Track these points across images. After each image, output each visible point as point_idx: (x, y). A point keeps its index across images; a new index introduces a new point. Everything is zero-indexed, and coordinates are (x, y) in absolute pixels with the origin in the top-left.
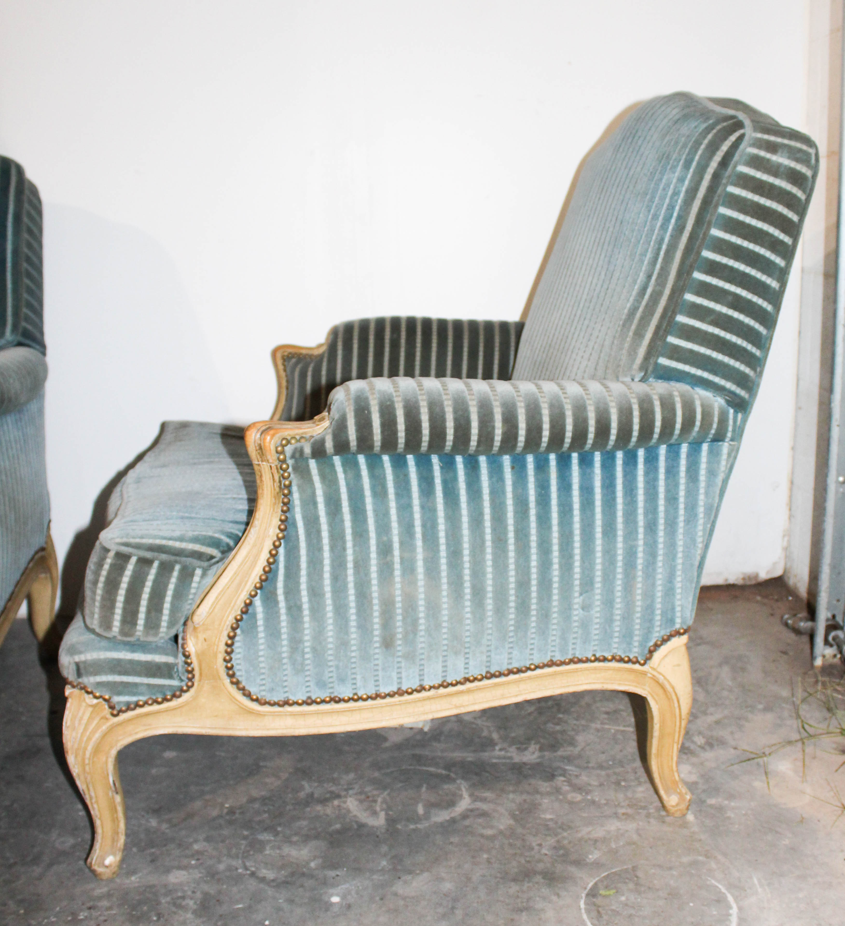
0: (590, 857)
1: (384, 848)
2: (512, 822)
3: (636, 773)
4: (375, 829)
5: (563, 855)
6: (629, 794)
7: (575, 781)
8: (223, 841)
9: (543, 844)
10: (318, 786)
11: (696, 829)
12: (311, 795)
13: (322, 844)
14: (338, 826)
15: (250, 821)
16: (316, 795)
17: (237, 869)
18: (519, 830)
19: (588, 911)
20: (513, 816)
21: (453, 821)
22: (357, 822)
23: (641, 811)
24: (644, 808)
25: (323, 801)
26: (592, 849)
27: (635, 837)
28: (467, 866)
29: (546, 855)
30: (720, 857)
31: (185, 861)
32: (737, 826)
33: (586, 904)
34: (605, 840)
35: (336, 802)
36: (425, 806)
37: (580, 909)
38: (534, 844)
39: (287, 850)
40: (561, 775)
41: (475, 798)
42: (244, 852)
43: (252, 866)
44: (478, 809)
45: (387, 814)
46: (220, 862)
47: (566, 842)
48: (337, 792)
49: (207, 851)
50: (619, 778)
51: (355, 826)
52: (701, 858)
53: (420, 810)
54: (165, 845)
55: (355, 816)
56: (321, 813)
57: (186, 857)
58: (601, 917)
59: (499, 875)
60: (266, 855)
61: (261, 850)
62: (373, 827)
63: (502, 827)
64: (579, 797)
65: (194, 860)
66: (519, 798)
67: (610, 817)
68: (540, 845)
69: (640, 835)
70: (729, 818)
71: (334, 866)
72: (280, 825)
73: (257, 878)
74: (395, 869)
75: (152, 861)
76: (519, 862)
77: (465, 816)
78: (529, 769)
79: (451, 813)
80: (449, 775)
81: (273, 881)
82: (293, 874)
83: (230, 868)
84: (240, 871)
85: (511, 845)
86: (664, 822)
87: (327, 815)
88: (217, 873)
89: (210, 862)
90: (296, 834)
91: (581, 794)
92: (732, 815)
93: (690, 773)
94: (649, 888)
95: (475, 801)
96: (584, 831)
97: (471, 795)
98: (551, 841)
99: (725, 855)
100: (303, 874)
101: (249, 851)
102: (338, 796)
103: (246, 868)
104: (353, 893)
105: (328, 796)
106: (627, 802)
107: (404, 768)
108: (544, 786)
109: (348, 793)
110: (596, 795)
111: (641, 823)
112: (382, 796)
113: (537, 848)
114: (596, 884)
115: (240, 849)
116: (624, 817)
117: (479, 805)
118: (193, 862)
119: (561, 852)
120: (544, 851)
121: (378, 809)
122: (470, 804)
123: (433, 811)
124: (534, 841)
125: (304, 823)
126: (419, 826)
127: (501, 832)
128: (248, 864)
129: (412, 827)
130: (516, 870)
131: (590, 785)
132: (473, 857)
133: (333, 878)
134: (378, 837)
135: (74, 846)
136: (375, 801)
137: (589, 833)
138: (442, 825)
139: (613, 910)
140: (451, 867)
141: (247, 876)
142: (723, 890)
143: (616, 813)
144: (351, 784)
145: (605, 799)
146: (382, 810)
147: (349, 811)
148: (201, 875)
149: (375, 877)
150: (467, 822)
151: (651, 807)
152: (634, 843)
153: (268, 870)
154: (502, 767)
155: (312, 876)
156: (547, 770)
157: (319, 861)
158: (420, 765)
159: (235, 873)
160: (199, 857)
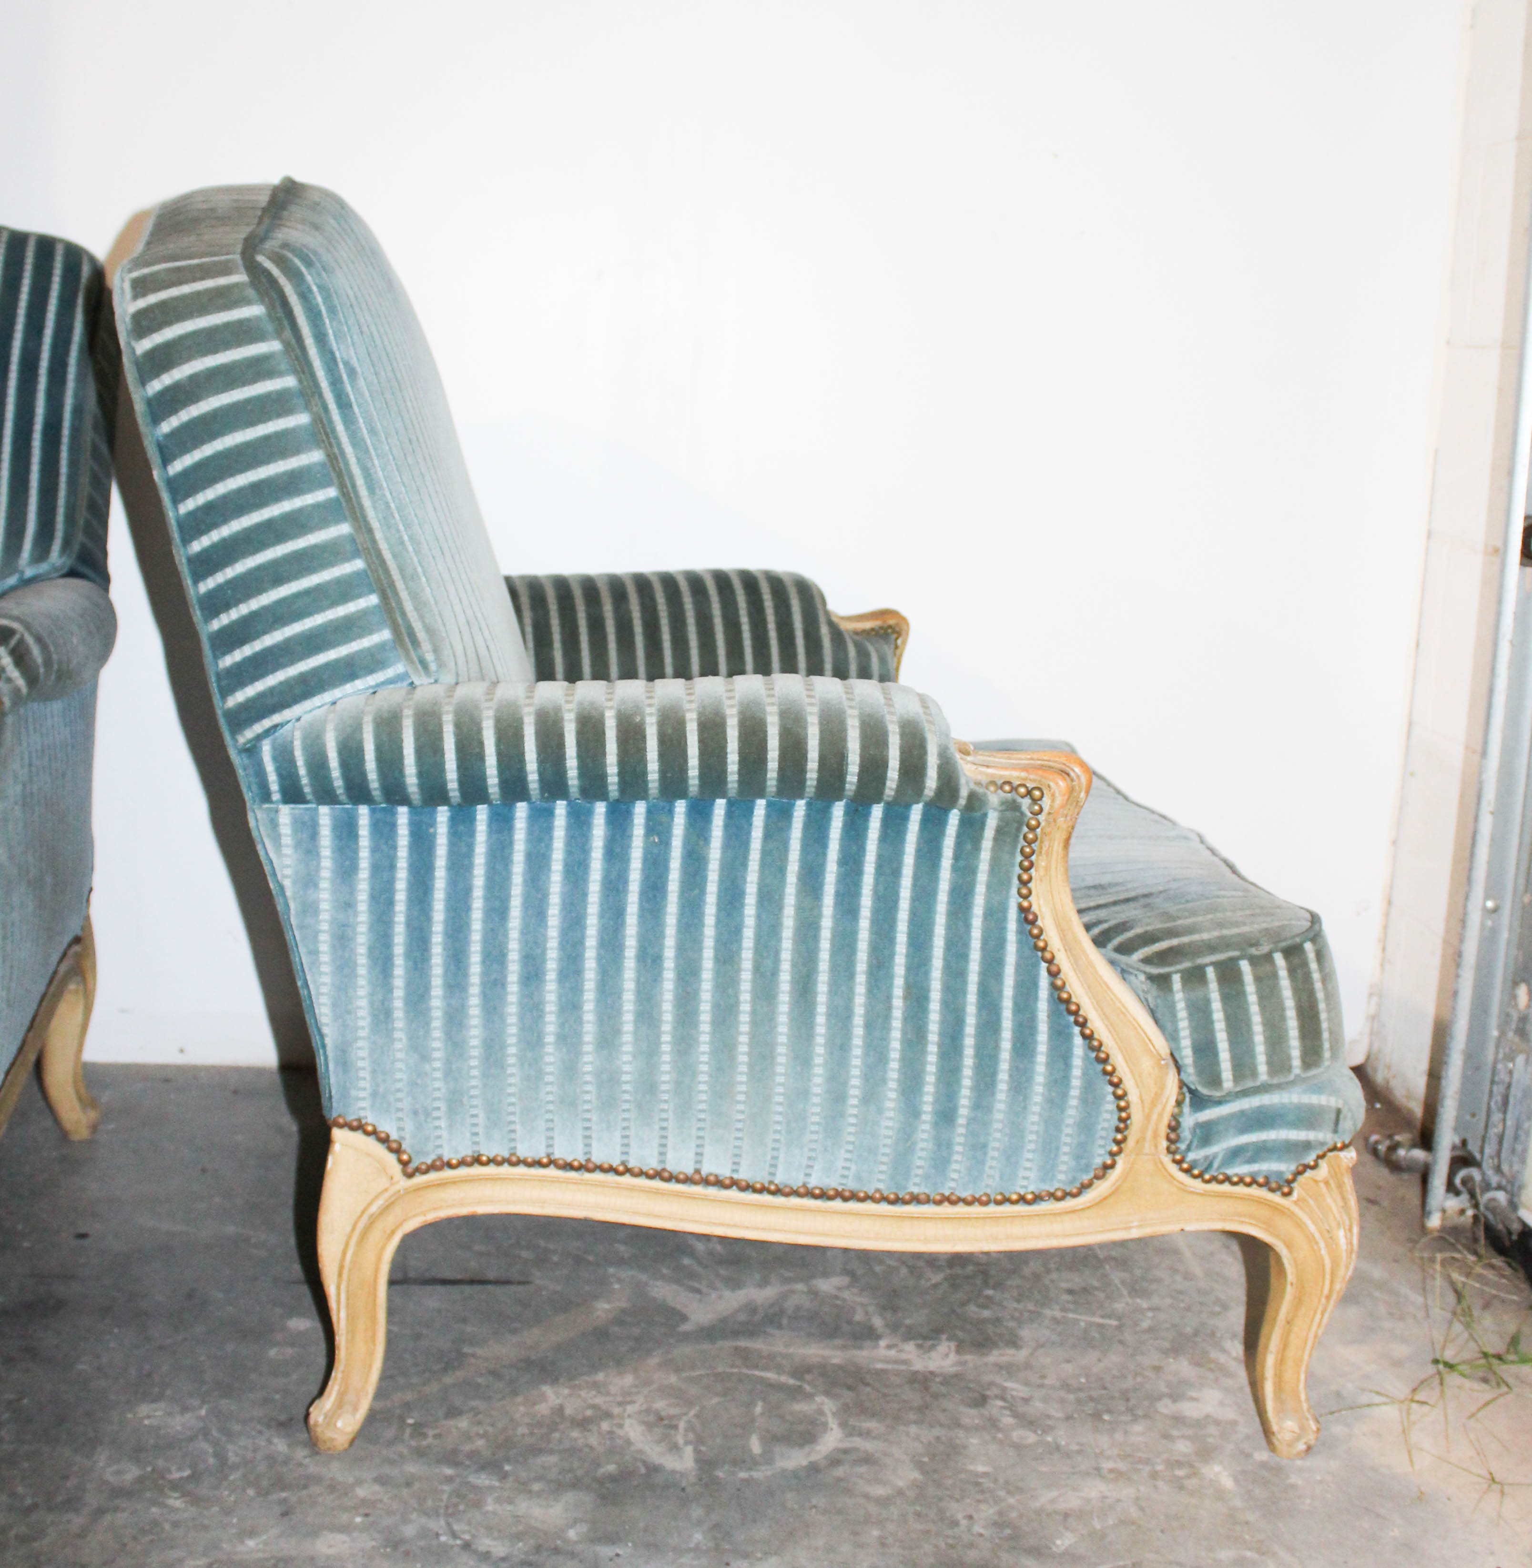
0: (1058, 1542)
1: (697, 1512)
2: (916, 1475)
3: (1128, 1400)
4: (678, 1476)
5: (1010, 1538)
6: (1119, 1436)
7: (1022, 1409)
8: (408, 1484)
9: (976, 1516)
10: (570, 1395)
11: (1238, 1503)
12: (560, 1410)
13: (588, 1499)
14: (611, 1468)
15: (455, 1451)
16: (568, 1411)
17: (437, 1535)
18: (931, 1490)
20: (919, 1465)
21: (814, 1468)
22: (645, 1463)
23: (1140, 1466)
24: (1147, 1462)
25: (582, 1423)
26: (1061, 1528)
27: (1134, 1512)
28: (846, 1548)
29: (981, 1535)
30: (1282, 1553)
31: (344, 1518)
32: (1308, 1501)
34: (1082, 1515)
35: (605, 1426)
36: (762, 1439)
38: (959, 1516)
39: (524, 1506)
40: (997, 1397)
41: (850, 1431)
42: (447, 1507)
43: (464, 1532)
44: (855, 1450)
45: (697, 1451)
46: (405, 1521)
47: (1014, 1515)
48: (604, 1407)
49: (381, 1501)
50: (1100, 1407)
51: (643, 1470)
52: (1249, 1554)
53: (755, 1445)
54: (305, 1487)
55: (640, 1452)
56: (581, 1442)
57: (345, 1509)
60: (487, 1512)
61: (478, 1505)
62: (673, 1472)
63: (901, 1484)
64: (1031, 1438)
65: (358, 1515)
66: (928, 1434)
67: (1088, 1474)
68: (970, 1517)
69: (1142, 1509)
70: (1293, 1486)
71: (611, 1539)
72: (508, 1460)
73: (475, 1552)
74: (717, 1548)
75: (285, 1514)
76: (936, 1546)
77: (834, 1461)
78: (942, 1384)
79: (809, 1454)
80: (800, 1387)
81: (503, 1559)
82: (538, 1549)
83: (424, 1533)
84: (443, 1539)
85: (918, 1515)
86: (1181, 1488)
87: (592, 1448)
88: (403, 1541)
89: (388, 1521)
90: (538, 1479)
91: (1035, 1432)
92: (1300, 1482)
93: (1221, 1404)
95: (851, 1435)
96: (1045, 1497)
97: (843, 1425)
98: (988, 1511)
99: (1291, 1550)
100: (557, 1551)
101: (455, 1505)
102: (608, 1415)
103: (455, 1536)
105: (589, 1413)
106: (1116, 1451)
107: (720, 1369)
108: (970, 1416)
109: (625, 1411)
110: (1062, 1436)
111: (1142, 1488)
112: (685, 1418)
113: (964, 1522)
115: (441, 1500)
116: (1112, 1476)
117: (856, 1442)
118: (358, 1520)
119: (1008, 1531)
120: (977, 1529)
121: (681, 1441)
122: (841, 1441)
123: (778, 1449)
124: (957, 1510)
125: (553, 1459)
126: (755, 1474)
127: (900, 1493)
128: (456, 1527)
129: (743, 1475)
130: (932, 1560)
131: (1049, 1417)
132: (855, 1534)
133: (611, 1560)
134: (683, 1489)
135: (140, 1480)
136: (675, 1427)
137: (1053, 1501)
138: (795, 1474)
140: (816, 1549)
141: (456, 1549)
143: (1098, 1469)
144: (630, 1394)
145: (1078, 1444)
146: (687, 1443)
147: (629, 1442)
148: (374, 1543)
149: (683, 1560)
150: (839, 1472)
151: (1158, 1460)
152: (1133, 1523)
153: (494, 1539)
154: (893, 1378)
155: (573, 1555)
156: (972, 1385)
157: (583, 1528)
158: (747, 1367)
159: (434, 1543)
160: (367, 1511)
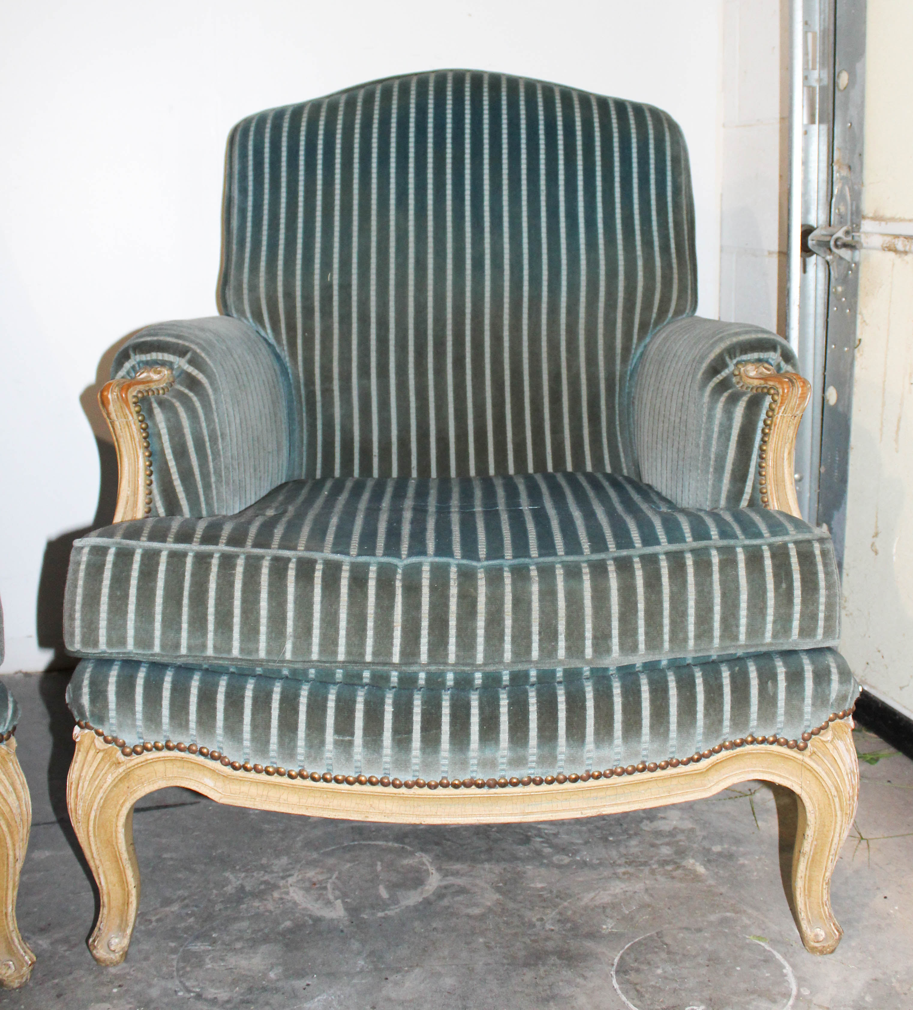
0: (604, 927)
1: (356, 945)
2: (497, 896)
3: (621, 825)
4: (336, 922)
5: (572, 929)
6: (623, 850)
7: (555, 841)
8: (146, 959)
9: (544, 918)
10: (247, 877)
11: (711, 882)
12: (242, 887)
13: (277, 948)
14: (288, 924)
15: (174, 929)
16: (248, 888)
17: (175, 992)
18: (511, 905)
19: (626, 992)
20: (498, 890)
21: (427, 902)
22: (310, 916)
23: (642, 868)
24: (645, 864)
25: (259, 895)
26: (603, 917)
27: (647, 898)
28: (464, 955)
29: (552, 930)
30: (750, 911)
31: (104, 990)
32: (755, 874)
33: (619, 983)
34: (614, 906)
35: (276, 895)
36: (387, 887)
37: (615, 990)
38: (534, 920)
39: (232, 960)
40: (536, 836)
41: (446, 874)
42: (178, 970)
43: (193, 987)
44: (453, 885)
45: (344, 902)
46: (150, 986)
47: (569, 913)
48: (272, 882)
49: (128, 974)
50: (604, 832)
51: (311, 922)
52: (728, 914)
53: (384, 893)
54: (71, 973)
55: (305, 909)
56: (262, 909)
57: (103, 984)
58: (642, 996)
59: (505, 961)
60: (208, 969)
61: (200, 964)
62: (332, 920)
63: (489, 904)
64: (566, 860)
65: (115, 987)
66: (497, 869)
67: (610, 878)
68: (541, 920)
69: (651, 895)
70: (743, 865)
71: (300, 974)
72: (213, 929)
73: (206, 1000)
74: (376, 969)
75: (59, 996)
76: (525, 943)
77: (440, 895)
78: (497, 832)
79: (422, 893)
80: (403, 848)
81: (228, 1002)
82: (250, 990)
83: (165, 992)
84: (180, 994)
85: (507, 923)
86: (673, 878)
87: (271, 912)
88: (151, 1001)
89: (137, 988)
90: (237, 940)
91: (568, 855)
92: (746, 862)
93: (682, 819)
94: (684, 955)
95: (446, 876)
96: (587, 898)
97: (439, 869)
98: (552, 914)
99: (758, 909)
100: (264, 989)
101: (184, 968)
102: (275, 887)
103: (189, 991)
104: (335, 1003)
105: (262, 887)
106: (623, 860)
107: (346, 844)
108: (522, 851)
109: (287, 882)
110: (585, 855)
111: (647, 882)
112: (330, 881)
113: (538, 923)
114: (622, 958)
115: (173, 966)
116: (626, 877)
117: (451, 880)
118: (115, 990)
119: (569, 925)
120: (548, 926)
121: (331, 897)
122: (441, 880)
123: (400, 893)
124: (533, 916)
125: (245, 924)
126: (388, 913)
127: (490, 909)
128: (188, 984)
129: (380, 914)
130: (523, 953)
131: (573, 843)
132: (468, 943)
133: (304, 989)
134: (342, 931)
136: (325, 888)
137: (592, 899)
138: (416, 908)
139: (653, 986)
140: (444, 958)
141: (192, 1000)
142: (768, 948)
143: (615, 874)
144: (287, 870)
145: (598, 859)
146: (336, 898)
147: (295, 903)
148: (131, 1006)
149: (355, 981)
150: (445, 902)
151: (653, 862)
152: (649, 906)
153: (217, 988)
154: (464, 833)
155: (277, 990)
156: (518, 830)
157: (279, 970)
158: (364, 840)
159: (175, 997)
160: (120, 983)
